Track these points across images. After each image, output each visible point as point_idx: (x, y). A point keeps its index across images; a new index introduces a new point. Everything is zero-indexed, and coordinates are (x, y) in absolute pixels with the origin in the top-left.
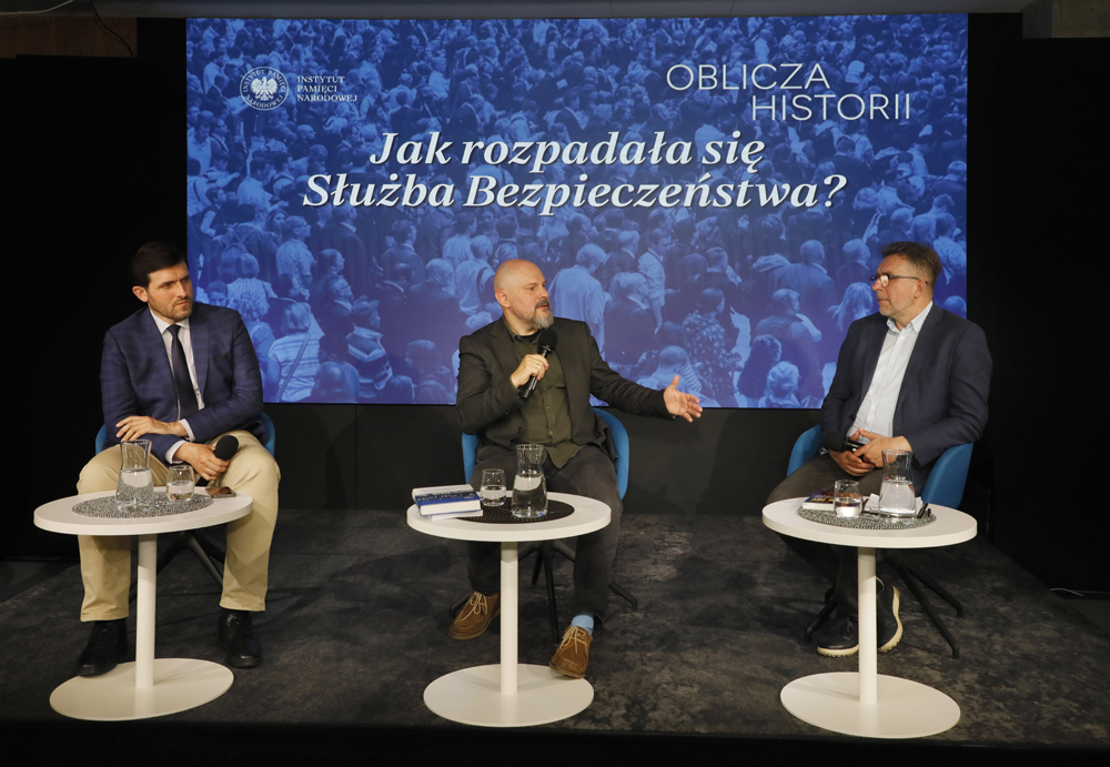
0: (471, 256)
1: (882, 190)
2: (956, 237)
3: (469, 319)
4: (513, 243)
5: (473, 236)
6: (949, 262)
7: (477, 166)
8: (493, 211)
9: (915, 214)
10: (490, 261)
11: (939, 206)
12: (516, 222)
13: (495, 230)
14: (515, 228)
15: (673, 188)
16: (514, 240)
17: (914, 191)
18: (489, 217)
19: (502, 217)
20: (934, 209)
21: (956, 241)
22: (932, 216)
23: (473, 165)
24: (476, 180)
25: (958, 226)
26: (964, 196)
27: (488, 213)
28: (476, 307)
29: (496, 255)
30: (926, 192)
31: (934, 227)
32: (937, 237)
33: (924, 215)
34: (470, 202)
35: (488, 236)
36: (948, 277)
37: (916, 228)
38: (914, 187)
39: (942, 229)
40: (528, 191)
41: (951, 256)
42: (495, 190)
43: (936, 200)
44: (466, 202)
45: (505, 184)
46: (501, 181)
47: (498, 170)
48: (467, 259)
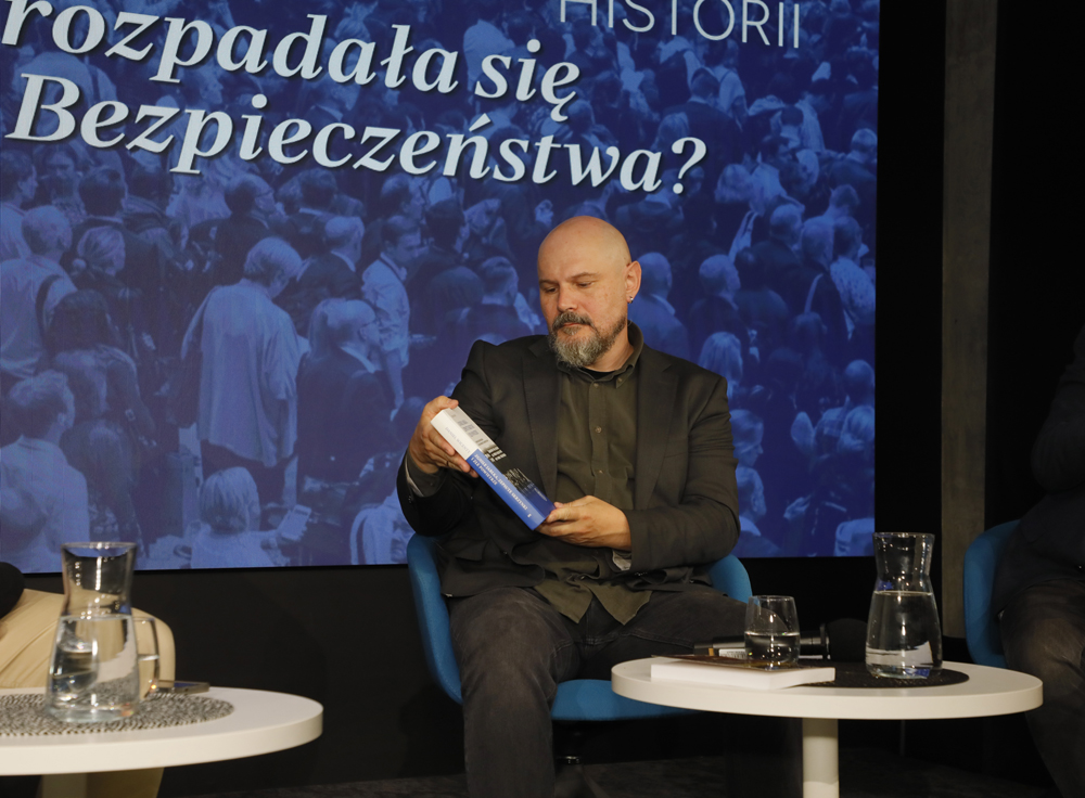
0: (24, 250)
1: (758, 170)
2: (863, 258)
3: (20, 386)
4: (116, 226)
5: (27, 205)
6: (851, 301)
7: (38, 52)
8: (72, 154)
9: (807, 215)
10: (66, 263)
11: (839, 205)
12: (122, 183)
13: (76, 196)
14: (119, 193)
15: (424, 139)
16: (117, 219)
17: (804, 175)
18: (64, 167)
19: (92, 170)
20: (831, 210)
21: (862, 266)
22: (829, 221)
23: (27, 50)
24: (34, 84)
25: (864, 242)
26: (873, 189)
27: (60, 158)
28: (34, 360)
29: (80, 249)
30: (822, 179)
31: (831, 240)
32: (835, 258)
33: (818, 219)
34: (22, 130)
35: (63, 207)
36: (850, 327)
37: (807, 241)
38: (805, 169)
39: (842, 245)
40: (148, 120)
41: (854, 291)
42: (78, 110)
43: (834, 193)
44: (12, 131)
45: (98, 100)
46: (89, 92)
47: (83, 68)
48: (15, 255)
